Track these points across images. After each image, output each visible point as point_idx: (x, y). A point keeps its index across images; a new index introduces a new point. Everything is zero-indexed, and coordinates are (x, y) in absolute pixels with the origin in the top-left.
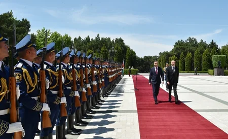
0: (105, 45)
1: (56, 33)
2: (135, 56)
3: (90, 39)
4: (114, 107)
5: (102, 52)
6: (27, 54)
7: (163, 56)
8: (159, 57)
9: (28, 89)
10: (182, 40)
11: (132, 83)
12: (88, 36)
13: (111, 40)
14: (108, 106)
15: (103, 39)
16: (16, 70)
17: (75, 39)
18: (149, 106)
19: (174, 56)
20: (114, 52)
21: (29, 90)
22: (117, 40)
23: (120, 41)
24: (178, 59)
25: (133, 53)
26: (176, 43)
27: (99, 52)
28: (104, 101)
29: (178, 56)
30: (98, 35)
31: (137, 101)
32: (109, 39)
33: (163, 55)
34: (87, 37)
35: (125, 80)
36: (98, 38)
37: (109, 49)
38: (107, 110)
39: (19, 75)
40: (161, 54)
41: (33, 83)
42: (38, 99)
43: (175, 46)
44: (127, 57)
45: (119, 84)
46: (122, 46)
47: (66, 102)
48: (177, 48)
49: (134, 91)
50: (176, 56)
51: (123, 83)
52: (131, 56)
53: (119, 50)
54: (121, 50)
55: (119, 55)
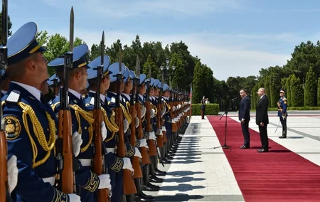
0: (152, 58)
1: (58, 36)
2: (212, 78)
3: (123, 46)
4: (191, 188)
6: (28, 71)
7: (270, 77)
8: (260, 78)
9: (35, 157)
10: (309, 43)
11: (213, 133)
12: (119, 41)
13: (164, 47)
14: (176, 184)
15: (146, 45)
16: (6, 109)
17: (94, 47)
18: (267, 186)
19: (294, 76)
20: (171, 70)
21: (37, 160)
22: (174, 46)
23: (181, 48)
24: (302, 82)
25: (207, 73)
26: (297, 49)
28: (164, 174)
29: (301, 76)
30: (138, 37)
31: (236, 174)
32: (159, 45)
33: (269, 73)
34: (116, 42)
35: (195, 126)
36: (136, 44)
37: (159, 65)
38: (177, 195)
39: (13, 122)
40: (263, 72)
41: (48, 140)
42: (56, 181)
43: (294, 55)
44: (195, 79)
45: (185, 136)
46: (185, 58)
47: (110, 187)
48: (299, 60)
49: (221, 150)
50: (297, 75)
51: (194, 132)
52: (204, 77)
53: (180, 66)
54: (182, 67)
55: (179, 75)
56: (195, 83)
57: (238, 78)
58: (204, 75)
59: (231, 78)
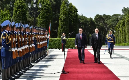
2: (77, 15)
5: (15, 9)
20: (37, 8)
25: (73, 10)
27: (11, 9)
44: (61, 16)
52: (69, 14)
53: (47, 4)
54: (49, 5)
55: (47, 13)
56: (61, 19)
57: (104, 15)
58: (70, 12)
59: (97, 15)
